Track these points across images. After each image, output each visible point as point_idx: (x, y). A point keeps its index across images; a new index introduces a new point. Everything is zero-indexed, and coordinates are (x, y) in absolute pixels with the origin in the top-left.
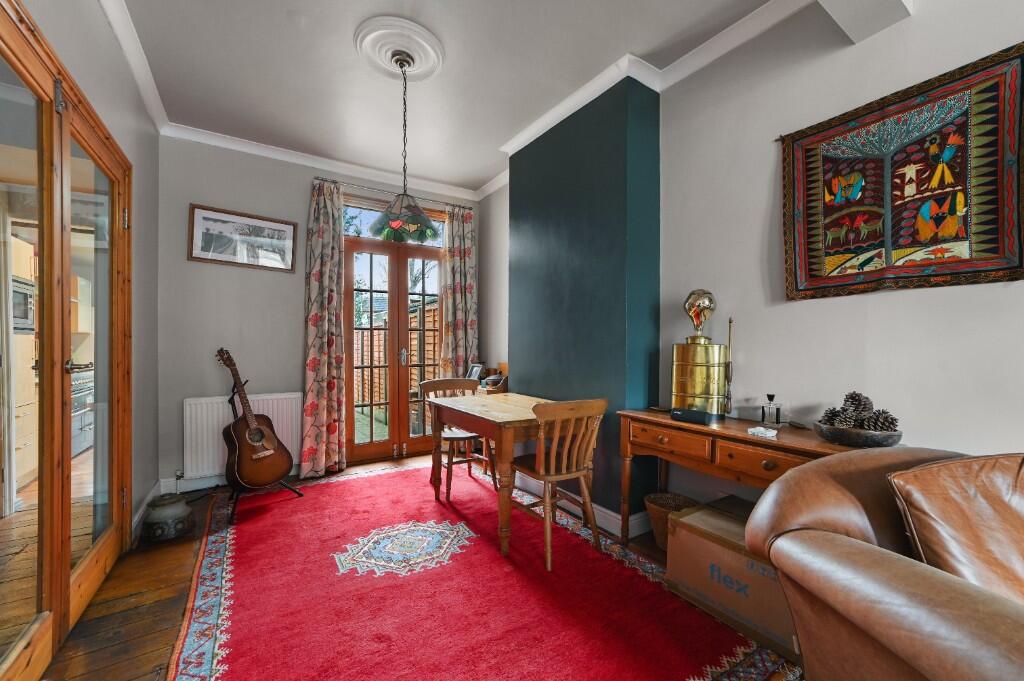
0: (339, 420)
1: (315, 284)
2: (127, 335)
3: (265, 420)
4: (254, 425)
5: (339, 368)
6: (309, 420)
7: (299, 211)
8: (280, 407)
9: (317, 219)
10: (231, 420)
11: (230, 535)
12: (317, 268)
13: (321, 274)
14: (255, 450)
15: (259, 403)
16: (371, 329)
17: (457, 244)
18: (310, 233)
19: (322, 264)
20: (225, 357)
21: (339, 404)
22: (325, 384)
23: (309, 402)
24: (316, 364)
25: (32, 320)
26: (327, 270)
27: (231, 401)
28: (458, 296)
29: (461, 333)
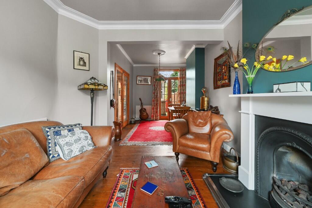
0: (158, 111)
1: (154, 87)
2: (129, 96)
3: (145, 109)
4: (143, 110)
5: (158, 102)
6: (153, 110)
7: (152, 74)
8: (148, 108)
9: (154, 75)
10: (141, 108)
11: (139, 124)
12: (154, 84)
13: (155, 85)
14: (143, 113)
15: (145, 107)
16: (164, 94)
17: (181, 76)
18: (153, 78)
19: (155, 83)
20: (140, 99)
21: (158, 108)
22: (155, 104)
23: (153, 107)
24: (154, 101)
25: (121, 94)
26: (156, 84)
27: (141, 106)
28: (182, 87)
29: (182, 95)
